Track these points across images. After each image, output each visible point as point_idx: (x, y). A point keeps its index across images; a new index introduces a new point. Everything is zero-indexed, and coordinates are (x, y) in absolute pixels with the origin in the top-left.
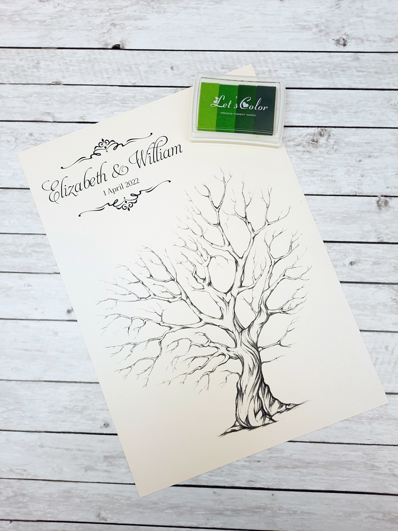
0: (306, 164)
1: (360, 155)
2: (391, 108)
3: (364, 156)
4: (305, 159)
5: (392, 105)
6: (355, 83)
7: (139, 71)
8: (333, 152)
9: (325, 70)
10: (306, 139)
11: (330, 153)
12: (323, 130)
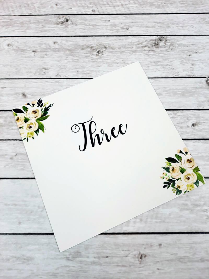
0: (151, 58)
1: (189, 52)
2: (206, 24)
3: (192, 52)
4: (151, 55)
5: (206, 22)
6: (179, 10)
7: (34, 7)
8: (170, 50)
9: (159, 4)
10: (150, 43)
11: (168, 51)
12: (161, 37)
